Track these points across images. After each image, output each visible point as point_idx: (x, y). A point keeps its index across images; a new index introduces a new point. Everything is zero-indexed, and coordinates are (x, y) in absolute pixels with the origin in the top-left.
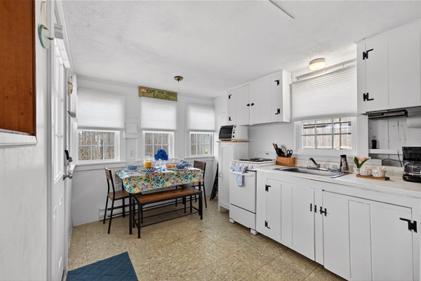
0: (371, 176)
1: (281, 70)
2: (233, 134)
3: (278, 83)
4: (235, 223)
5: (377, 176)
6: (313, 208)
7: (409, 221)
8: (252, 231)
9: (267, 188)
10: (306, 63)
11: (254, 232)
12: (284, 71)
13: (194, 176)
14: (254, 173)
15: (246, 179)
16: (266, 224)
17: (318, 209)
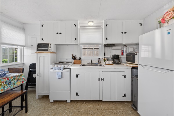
0: (109, 64)
1: (78, 20)
2: (49, 49)
3: (76, 26)
4: (54, 101)
5: (111, 64)
6: (99, 79)
7: (124, 75)
8: (68, 101)
9: (77, 76)
10: (87, 22)
11: (69, 101)
12: (78, 21)
13: (17, 81)
14: (69, 69)
15: (63, 73)
16: (77, 94)
17: (101, 79)
